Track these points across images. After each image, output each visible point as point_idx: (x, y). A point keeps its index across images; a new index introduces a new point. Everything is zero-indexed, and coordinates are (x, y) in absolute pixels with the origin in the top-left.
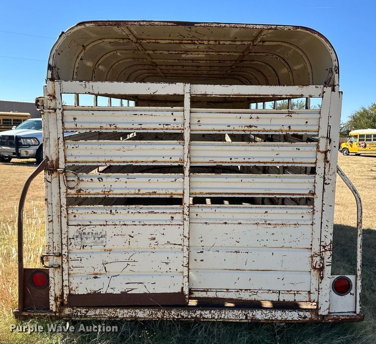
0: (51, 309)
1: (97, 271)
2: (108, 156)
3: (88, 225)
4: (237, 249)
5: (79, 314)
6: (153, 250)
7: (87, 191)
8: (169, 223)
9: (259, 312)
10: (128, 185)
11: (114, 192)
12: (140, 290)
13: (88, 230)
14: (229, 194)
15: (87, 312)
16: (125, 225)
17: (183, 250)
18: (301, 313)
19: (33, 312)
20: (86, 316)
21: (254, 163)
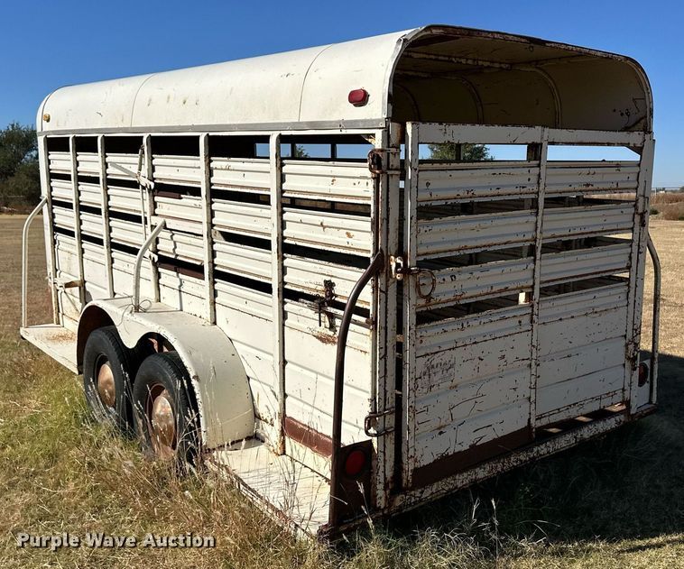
0: (378, 505)
1: (443, 423)
2: (463, 240)
3: (437, 353)
4: (569, 353)
5: (413, 500)
6: (501, 374)
7: (439, 298)
8: (518, 330)
9: (586, 429)
10: (480, 283)
11: (467, 295)
12: (489, 436)
13: (436, 360)
14: (577, 277)
15: (422, 492)
16: (475, 343)
17: (530, 365)
18: (617, 418)
19: (354, 521)
20: (421, 501)
21: (587, 233)
